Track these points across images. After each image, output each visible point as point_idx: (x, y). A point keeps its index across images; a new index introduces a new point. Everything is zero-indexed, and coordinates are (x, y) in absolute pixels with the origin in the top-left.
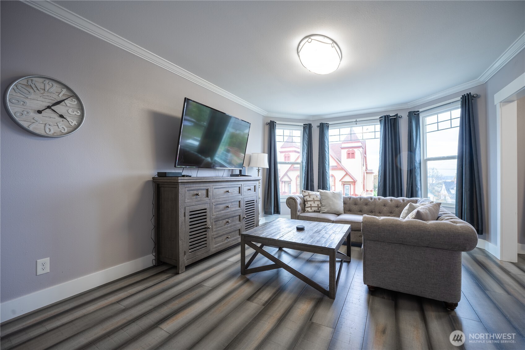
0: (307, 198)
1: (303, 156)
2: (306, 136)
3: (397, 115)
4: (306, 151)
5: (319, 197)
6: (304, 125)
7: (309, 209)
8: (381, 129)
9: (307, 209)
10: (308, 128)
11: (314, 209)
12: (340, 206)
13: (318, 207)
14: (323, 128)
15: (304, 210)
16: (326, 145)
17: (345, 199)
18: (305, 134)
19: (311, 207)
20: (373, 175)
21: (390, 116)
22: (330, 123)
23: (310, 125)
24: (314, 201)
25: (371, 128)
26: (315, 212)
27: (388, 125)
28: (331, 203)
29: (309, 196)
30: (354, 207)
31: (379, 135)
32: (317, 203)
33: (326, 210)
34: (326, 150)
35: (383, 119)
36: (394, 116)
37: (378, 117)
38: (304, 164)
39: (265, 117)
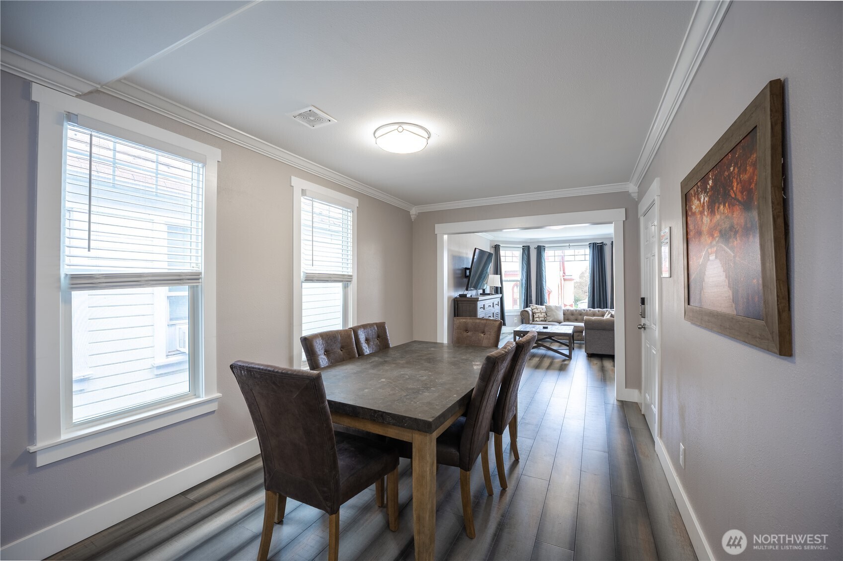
0: (535, 311)
1: (522, 274)
2: (525, 257)
3: (602, 243)
4: (525, 270)
5: (545, 310)
6: (523, 246)
7: (537, 319)
8: (590, 253)
9: (535, 319)
10: (526, 250)
11: (541, 319)
12: (561, 317)
13: (545, 317)
14: (540, 250)
15: (533, 320)
16: (543, 265)
17: (564, 310)
18: (524, 255)
19: (539, 317)
20: (573, 282)
21: (598, 243)
22: (546, 246)
23: (529, 247)
24: (541, 313)
25: (582, 251)
26: (542, 321)
27: (596, 251)
28: (555, 314)
29: (537, 309)
30: (571, 317)
31: (589, 258)
32: (543, 314)
33: (551, 320)
34: (544, 269)
35: (592, 245)
36: (601, 243)
37: (588, 243)
38: (524, 281)
39: (491, 241)
